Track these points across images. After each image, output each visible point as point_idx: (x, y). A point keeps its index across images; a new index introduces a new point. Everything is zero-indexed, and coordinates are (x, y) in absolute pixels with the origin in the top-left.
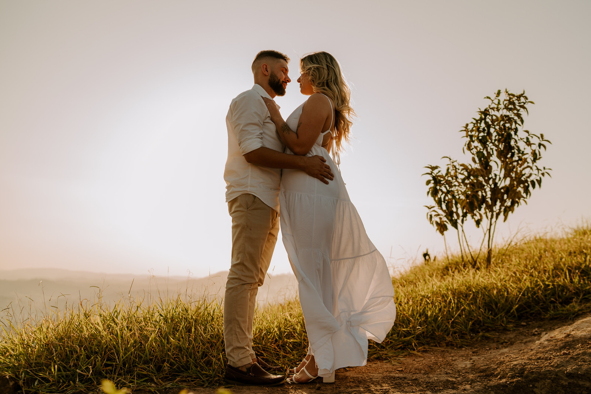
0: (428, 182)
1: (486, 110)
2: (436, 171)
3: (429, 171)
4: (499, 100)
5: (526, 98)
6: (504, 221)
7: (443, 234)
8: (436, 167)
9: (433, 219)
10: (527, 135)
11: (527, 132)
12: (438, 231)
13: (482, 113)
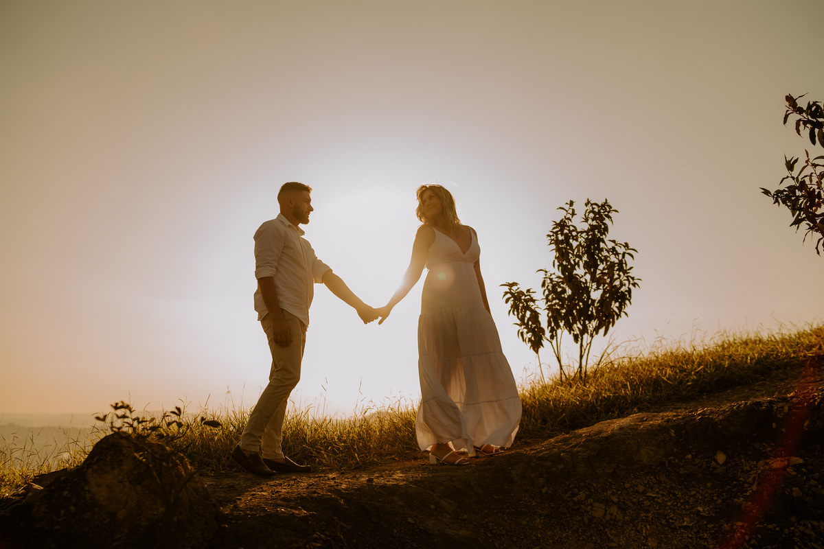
0: (507, 301)
1: (562, 221)
2: (514, 288)
3: (506, 289)
4: (573, 210)
5: (610, 207)
6: (605, 335)
7: (537, 352)
8: (515, 284)
9: (525, 336)
10: (613, 245)
11: (614, 241)
12: (532, 349)
13: (557, 225)
